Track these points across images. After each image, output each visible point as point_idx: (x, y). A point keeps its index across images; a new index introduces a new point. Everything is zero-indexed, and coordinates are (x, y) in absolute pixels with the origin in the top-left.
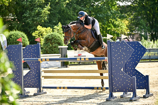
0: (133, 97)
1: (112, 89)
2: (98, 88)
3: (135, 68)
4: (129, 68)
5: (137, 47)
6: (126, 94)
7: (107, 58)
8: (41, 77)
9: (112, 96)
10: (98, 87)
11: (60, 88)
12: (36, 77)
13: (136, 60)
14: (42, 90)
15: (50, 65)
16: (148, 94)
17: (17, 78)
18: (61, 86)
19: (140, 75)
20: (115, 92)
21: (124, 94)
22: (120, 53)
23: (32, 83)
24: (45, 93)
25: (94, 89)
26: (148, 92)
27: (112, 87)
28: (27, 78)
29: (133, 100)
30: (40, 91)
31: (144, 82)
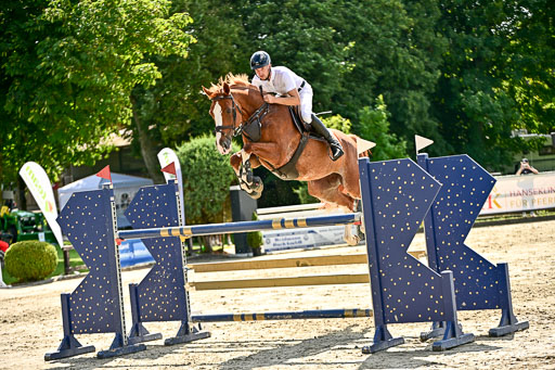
0: (445, 338)
1: (383, 315)
2: (355, 313)
3: (465, 243)
4: (446, 243)
5: (463, 172)
6: (441, 326)
7: (362, 217)
8: (186, 286)
9: (383, 339)
10: (355, 311)
11: (243, 317)
12: (171, 286)
13: (466, 215)
14: (191, 327)
15: (321, 236)
16: (510, 323)
17: (105, 294)
18: (235, 313)
19: (479, 265)
20: (393, 322)
21: (434, 328)
22: (399, 196)
23: (163, 306)
24: (207, 335)
25: (343, 317)
26: (508, 317)
27: (383, 308)
28: (147, 292)
29: (443, 347)
30: (185, 329)
31: (494, 284)
